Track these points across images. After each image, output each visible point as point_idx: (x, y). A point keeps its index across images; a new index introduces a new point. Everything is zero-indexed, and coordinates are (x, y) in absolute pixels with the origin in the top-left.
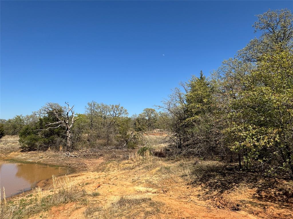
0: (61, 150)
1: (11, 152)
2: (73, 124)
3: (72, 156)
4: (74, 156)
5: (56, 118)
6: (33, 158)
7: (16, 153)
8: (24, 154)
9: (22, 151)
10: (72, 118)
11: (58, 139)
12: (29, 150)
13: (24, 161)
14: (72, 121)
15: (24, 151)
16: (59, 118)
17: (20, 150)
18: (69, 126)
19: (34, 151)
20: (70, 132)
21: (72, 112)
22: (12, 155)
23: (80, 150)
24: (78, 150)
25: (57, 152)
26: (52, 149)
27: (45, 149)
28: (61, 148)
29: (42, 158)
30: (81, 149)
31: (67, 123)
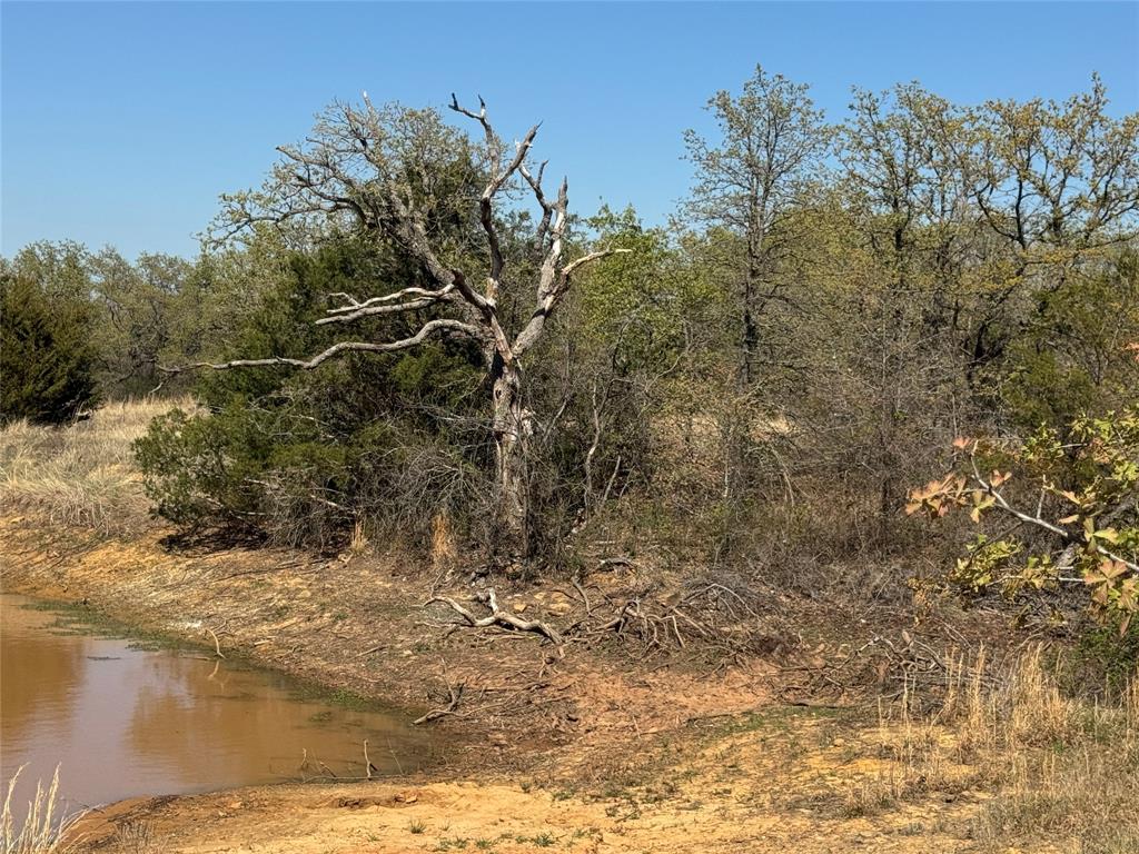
0: (446, 561)
1: (102, 538)
2: (548, 314)
3: (510, 626)
4: (524, 625)
5: (405, 256)
6: (222, 607)
7: (130, 554)
8: (175, 568)
9: (171, 544)
10: (539, 260)
11: (419, 457)
12: (224, 542)
14: (543, 288)
15: (187, 546)
16: (432, 257)
17: (162, 534)
18: (512, 338)
19: (252, 546)
20: (515, 397)
21: (540, 196)
22: (100, 567)
23: (604, 576)
24: (582, 578)
25: (412, 578)
26: (381, 543)
27: (326, 539)
28: (443, 545)
29: (280, 613)
30: (608, 568)
31: (491, 302)
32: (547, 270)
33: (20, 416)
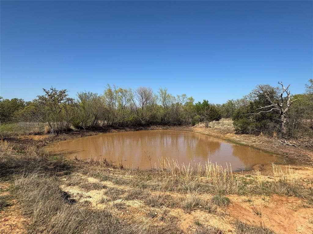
0: (275, 136)
1: (228, 133)
2: (289, 107)
3: (289, 145)
4: (291, 145)
5: (267, 101)
6: (246, 141)
7: (231, 135)
8: (238, 136)
9: (236, 133)
10: (287, 101)
11: (271, 124)
12: (243, 133)
13: (239, 143)
14: (288, 104)
15: (238, 134)
16: (271, 101)
17: (235, 132)
18: (284, 110)
19: (246, 134)
20: (285, 117)
21: (287, 93)
22: (228, 135)
23: (300, 139)
24: (297, 139)
25: (271, 138)
26: (265, 134)
27: (257, 134)
28: (275, 135)
29: (255, 142)
30: (301, 138)
31: (282, 106)
32: (288, 102)
33: (214, 120)
